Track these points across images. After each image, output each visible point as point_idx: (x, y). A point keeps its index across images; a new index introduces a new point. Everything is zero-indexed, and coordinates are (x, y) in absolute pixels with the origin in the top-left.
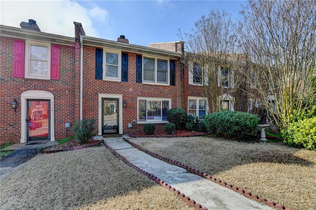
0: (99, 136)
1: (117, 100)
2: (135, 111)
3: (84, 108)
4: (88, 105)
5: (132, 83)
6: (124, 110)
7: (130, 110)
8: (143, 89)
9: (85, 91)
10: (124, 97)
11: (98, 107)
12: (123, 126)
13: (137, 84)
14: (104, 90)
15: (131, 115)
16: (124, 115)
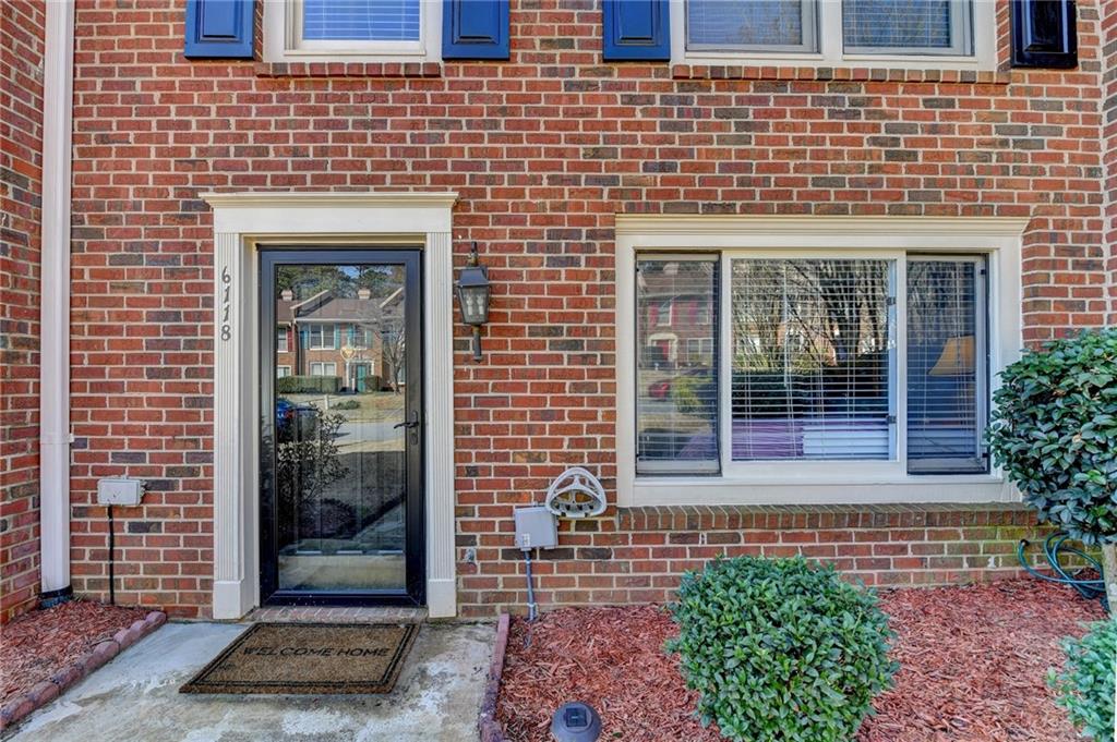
0: (220, 622)
1: (408, 255)
2: (598, 374)
3: (88, 345)
4: (120, 316)
5: (552, 72)
6: (467, 360)
7: (535, 359)
8: (674, 126)
9: (92, 180)
10: (472, 220)
11: (209, 330)
12: (465, 526)
13: (615, 78)
14: (268, 166)
15: (547, 416)
16: (473, 416)
